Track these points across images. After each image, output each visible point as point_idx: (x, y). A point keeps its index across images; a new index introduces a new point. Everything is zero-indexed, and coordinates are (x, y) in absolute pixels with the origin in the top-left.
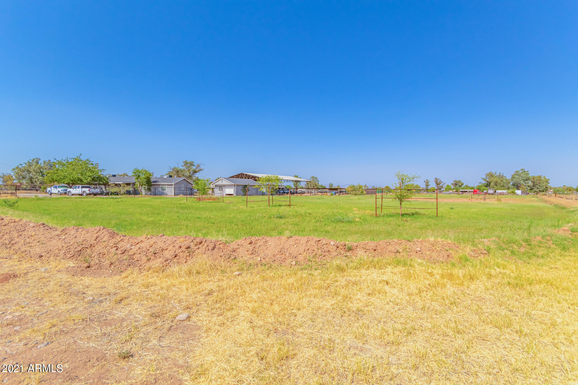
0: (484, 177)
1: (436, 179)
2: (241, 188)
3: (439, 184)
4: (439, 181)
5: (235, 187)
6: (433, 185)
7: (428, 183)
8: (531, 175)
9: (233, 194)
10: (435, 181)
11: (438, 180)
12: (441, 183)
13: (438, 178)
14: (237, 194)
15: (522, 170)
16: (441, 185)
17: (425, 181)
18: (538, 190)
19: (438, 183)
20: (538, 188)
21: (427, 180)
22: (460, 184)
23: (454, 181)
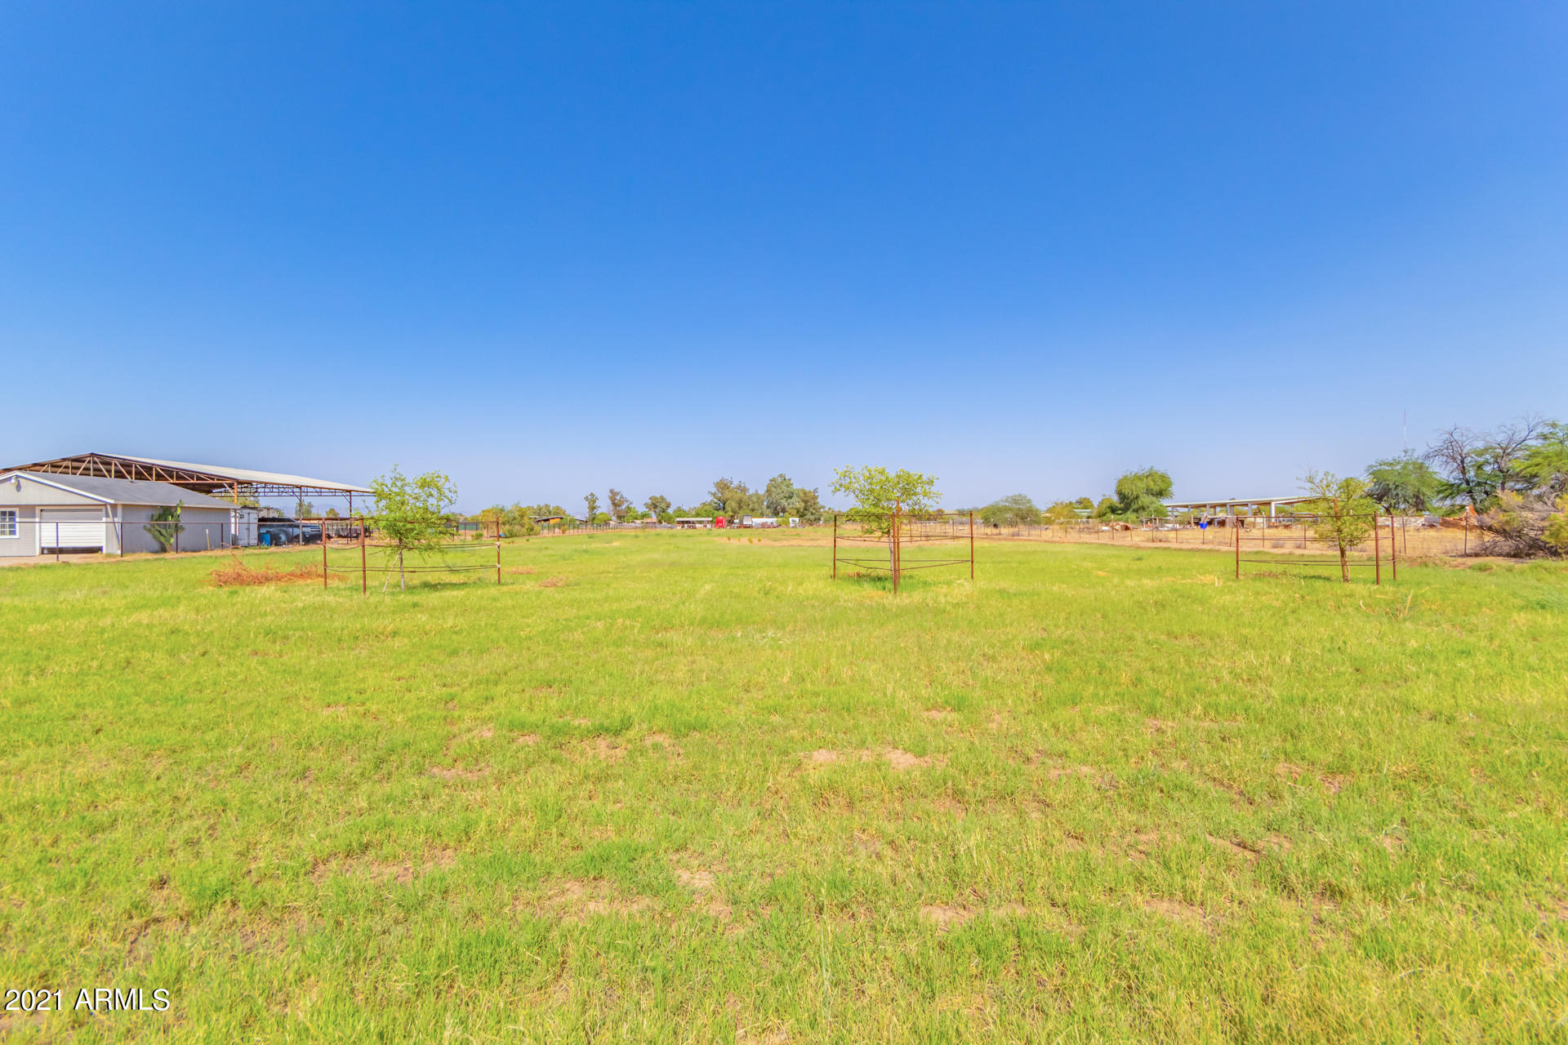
0: (714, 490)
1: (611, 491)
2: (143, 519)
3: (620, 506)
4: (618, 498)
5: (115, 515)
6: (604, 507)
7: (594, 502)
8: (796, 486)
9: (98, 550)
10: (611, 498)
11: (618, 494)
12: (623, 502)
13: (616, 490)
14: (127, 546)
15: (781, 476)
16: (623, 507)
17: (586, 498)
18: (812, 517)
19: (616, 501)
20: (812, 514)
21: (592, 494)
22: (663, 505)
23: (650, 498)
